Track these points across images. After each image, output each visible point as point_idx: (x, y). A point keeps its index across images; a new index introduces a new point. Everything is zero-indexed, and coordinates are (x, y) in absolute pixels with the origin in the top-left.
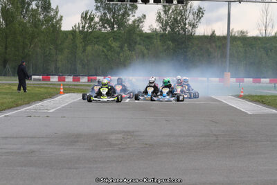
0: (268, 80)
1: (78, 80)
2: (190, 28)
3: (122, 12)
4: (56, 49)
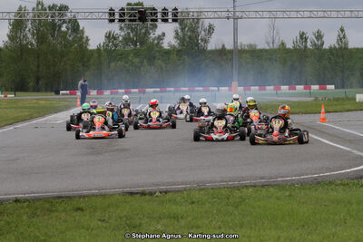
0: (272, 87)
1: (102, 93)
2: (202, 44)
3: (143, 31)
4: (83, 66)
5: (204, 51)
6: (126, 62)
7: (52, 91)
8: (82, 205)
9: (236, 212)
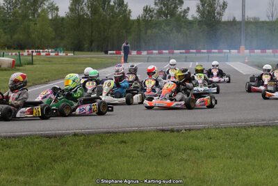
0: (271, 51)
1: (140, 53)
2: (218, 16)
3: (173, 6)
4: (126, 32)
5: (219, 22)
6: (160, 30)
7: (102, 51)
8: (125, 139)
9: (243, 146)
